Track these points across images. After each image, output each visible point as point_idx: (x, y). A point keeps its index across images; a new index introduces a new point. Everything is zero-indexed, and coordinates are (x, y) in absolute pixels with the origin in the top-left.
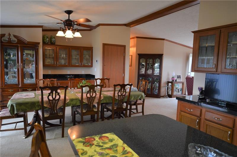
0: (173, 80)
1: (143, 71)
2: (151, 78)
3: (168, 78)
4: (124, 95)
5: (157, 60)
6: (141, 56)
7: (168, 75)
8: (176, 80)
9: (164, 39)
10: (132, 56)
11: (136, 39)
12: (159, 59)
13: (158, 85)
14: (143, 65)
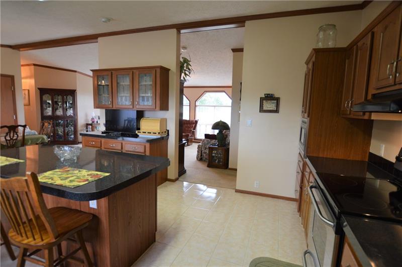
0: (93, 122)
1: (49, 111)
2: (62, 121)
3: (87, 120)
4: (14, 140)
5: (68, 97)
6: (43, 92)
7: (86, 115)
8: (97, 122)
9: (75, 71)
10: (29, 90)
11: (33, 66)
12: (72, 96)
13: (72, 128)
14: (49, 103)
